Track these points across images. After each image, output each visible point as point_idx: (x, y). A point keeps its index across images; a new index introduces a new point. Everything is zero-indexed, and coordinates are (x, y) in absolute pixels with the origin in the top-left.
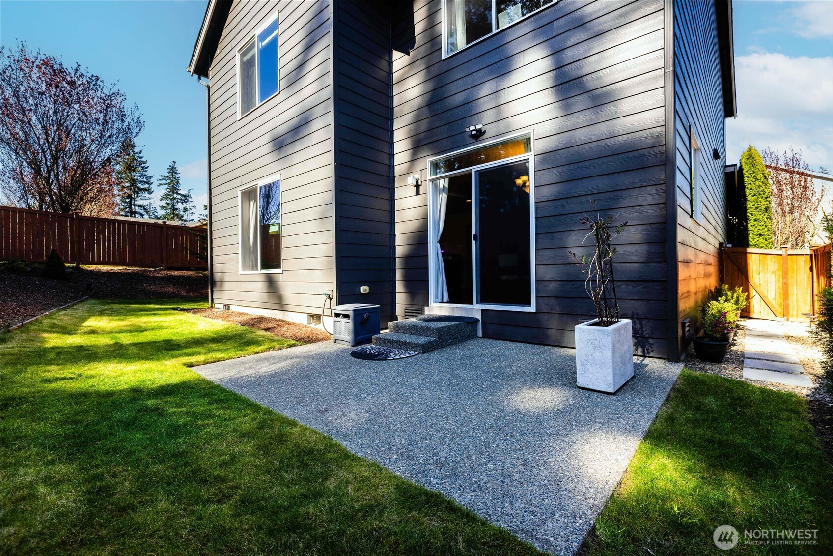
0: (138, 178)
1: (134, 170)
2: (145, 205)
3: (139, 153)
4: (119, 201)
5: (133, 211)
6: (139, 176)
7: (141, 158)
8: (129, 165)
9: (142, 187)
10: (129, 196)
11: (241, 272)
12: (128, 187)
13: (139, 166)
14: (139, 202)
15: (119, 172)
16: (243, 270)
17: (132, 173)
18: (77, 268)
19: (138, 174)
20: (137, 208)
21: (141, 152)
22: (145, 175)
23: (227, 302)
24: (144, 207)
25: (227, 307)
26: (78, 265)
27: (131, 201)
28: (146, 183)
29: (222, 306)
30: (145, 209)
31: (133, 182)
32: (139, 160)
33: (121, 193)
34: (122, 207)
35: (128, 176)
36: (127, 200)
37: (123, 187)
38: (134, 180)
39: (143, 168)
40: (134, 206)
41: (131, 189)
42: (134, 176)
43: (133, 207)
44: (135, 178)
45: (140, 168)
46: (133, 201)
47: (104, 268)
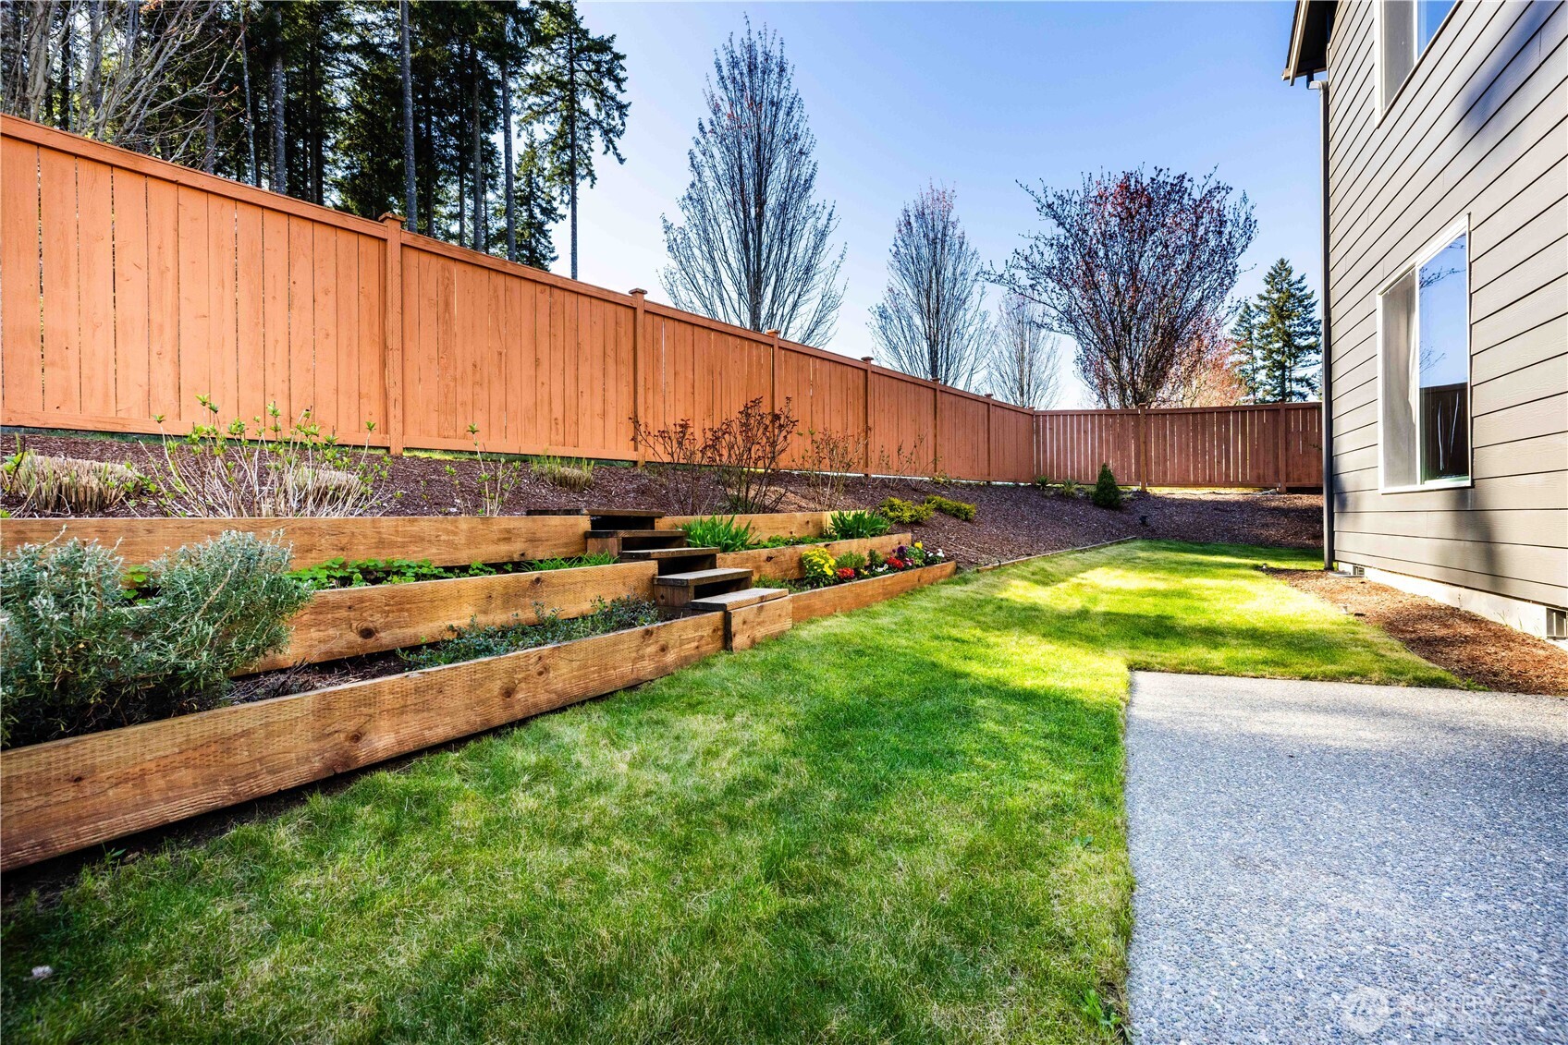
0: (1297, 329)
1: (1289, 317)
2: (1309, 376)
3: (1299, 282)
4: (1264, 379)
5: (1288, 390)
6: (1299, 325)
7: (1301, 290)
8: (1282, 310)
9: (1304, 343)
10: (1282, 366)
11: (1382, 488)
12: (1279, 349)
13: (1299, 306)
14: (1298, 373)
15: (1264, 327)
16: (1386, 485)
17: (1287, 323)
18: (1143, 494)
19: (1296, 322)
20: (1294, 384)
21: (1302, 278)
22: (1310, 320)
23: (1360, 560)
24: (1307, 381)
25: (1359, 570)
26: (1144, 486)
27: (1283, 375)
28: (1312, 333)
29: (1349, 569)
30: (1309, 385)
31: (1288, 339)
32: (1299, 294)
33: (1267, 363)
34: (1268, 387)
35: (1279, 329)
36: (1277, 374)
37: (1271, 352)
38: (1289, 335)
39: (1305, 307)
40: (1290, 381)
41: (1284, 353)
42: (1290, 327)
43: (1287, 384)
44: (1292, 329)
45: (1300, 309)
46: (1287, 373)
47: (1179, 493)
